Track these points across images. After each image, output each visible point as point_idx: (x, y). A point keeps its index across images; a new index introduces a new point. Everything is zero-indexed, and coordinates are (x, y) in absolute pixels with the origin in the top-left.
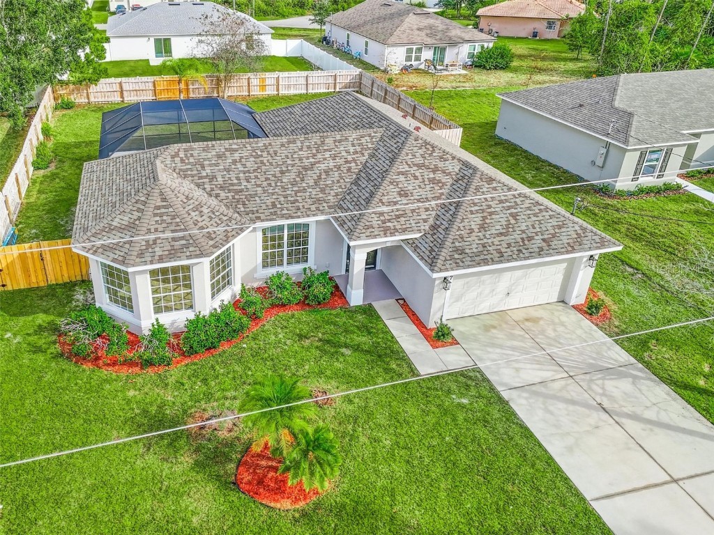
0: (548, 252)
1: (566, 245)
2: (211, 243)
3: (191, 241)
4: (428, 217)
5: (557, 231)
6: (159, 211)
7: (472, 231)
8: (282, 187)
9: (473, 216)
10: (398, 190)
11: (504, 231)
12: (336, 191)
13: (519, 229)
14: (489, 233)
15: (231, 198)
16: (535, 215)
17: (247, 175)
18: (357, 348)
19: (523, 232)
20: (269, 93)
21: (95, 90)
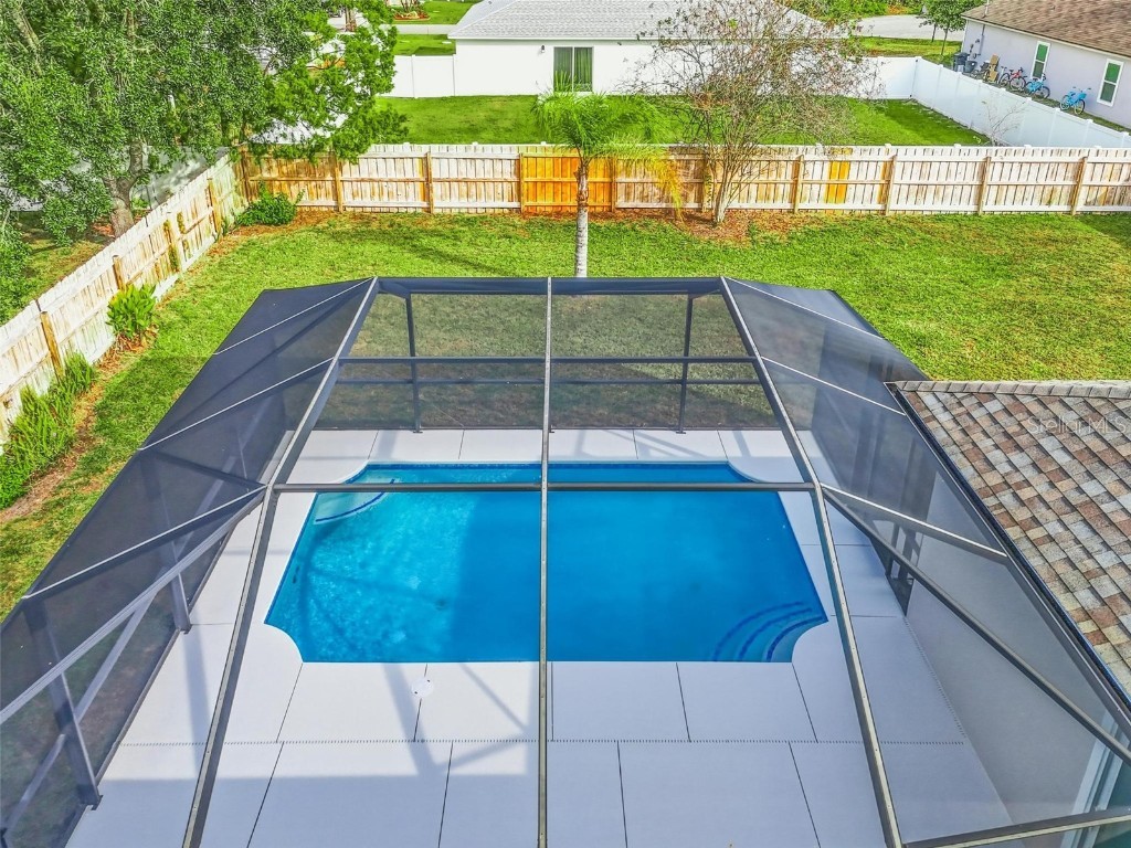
20: (857, 205)
21: (356, 176)
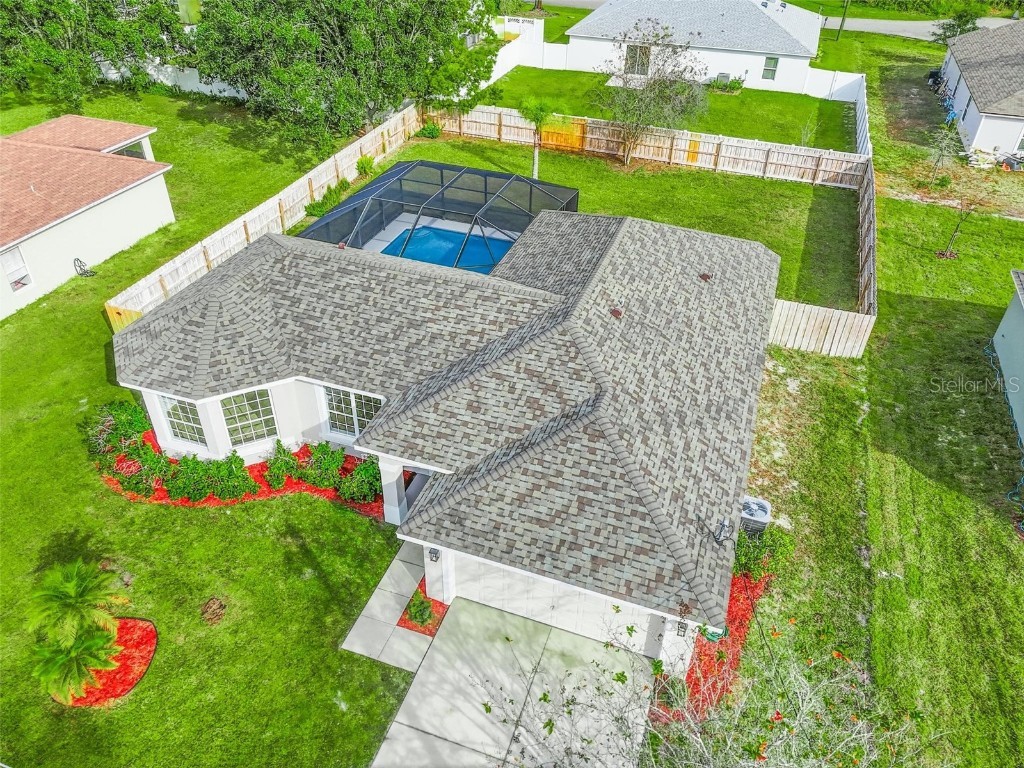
0: (584, 579)
1: (623, 582)
2: (214, 383)
3: (192, 375)
4: (480, 452)
5: (630, 555)
6: (189, 328)
7: (502, 497)
8: (365, 340)
9: (524, 478)
10: (473, 398)
11: (548, 518)
12: (424, 368)
13: (573, 525)
14: (522, 511)
15: (296, 333)
16: (618, 517)
17: (337, 310)
18: (322, 576)
19: (575, 532)
20: (702, 165)
21: (470, 119)
